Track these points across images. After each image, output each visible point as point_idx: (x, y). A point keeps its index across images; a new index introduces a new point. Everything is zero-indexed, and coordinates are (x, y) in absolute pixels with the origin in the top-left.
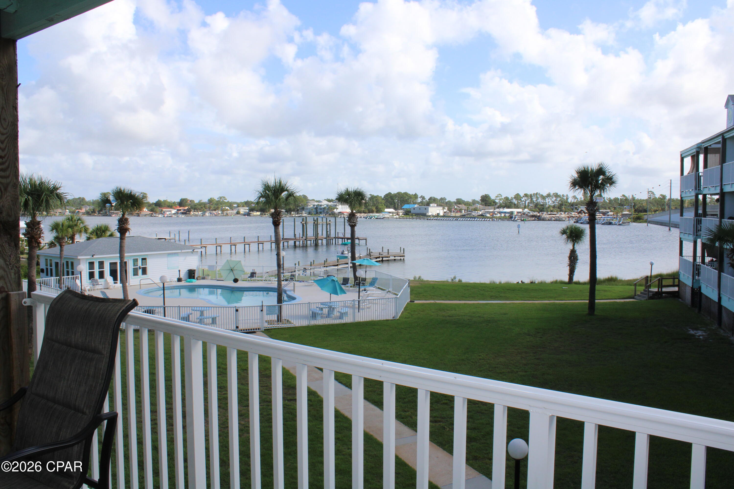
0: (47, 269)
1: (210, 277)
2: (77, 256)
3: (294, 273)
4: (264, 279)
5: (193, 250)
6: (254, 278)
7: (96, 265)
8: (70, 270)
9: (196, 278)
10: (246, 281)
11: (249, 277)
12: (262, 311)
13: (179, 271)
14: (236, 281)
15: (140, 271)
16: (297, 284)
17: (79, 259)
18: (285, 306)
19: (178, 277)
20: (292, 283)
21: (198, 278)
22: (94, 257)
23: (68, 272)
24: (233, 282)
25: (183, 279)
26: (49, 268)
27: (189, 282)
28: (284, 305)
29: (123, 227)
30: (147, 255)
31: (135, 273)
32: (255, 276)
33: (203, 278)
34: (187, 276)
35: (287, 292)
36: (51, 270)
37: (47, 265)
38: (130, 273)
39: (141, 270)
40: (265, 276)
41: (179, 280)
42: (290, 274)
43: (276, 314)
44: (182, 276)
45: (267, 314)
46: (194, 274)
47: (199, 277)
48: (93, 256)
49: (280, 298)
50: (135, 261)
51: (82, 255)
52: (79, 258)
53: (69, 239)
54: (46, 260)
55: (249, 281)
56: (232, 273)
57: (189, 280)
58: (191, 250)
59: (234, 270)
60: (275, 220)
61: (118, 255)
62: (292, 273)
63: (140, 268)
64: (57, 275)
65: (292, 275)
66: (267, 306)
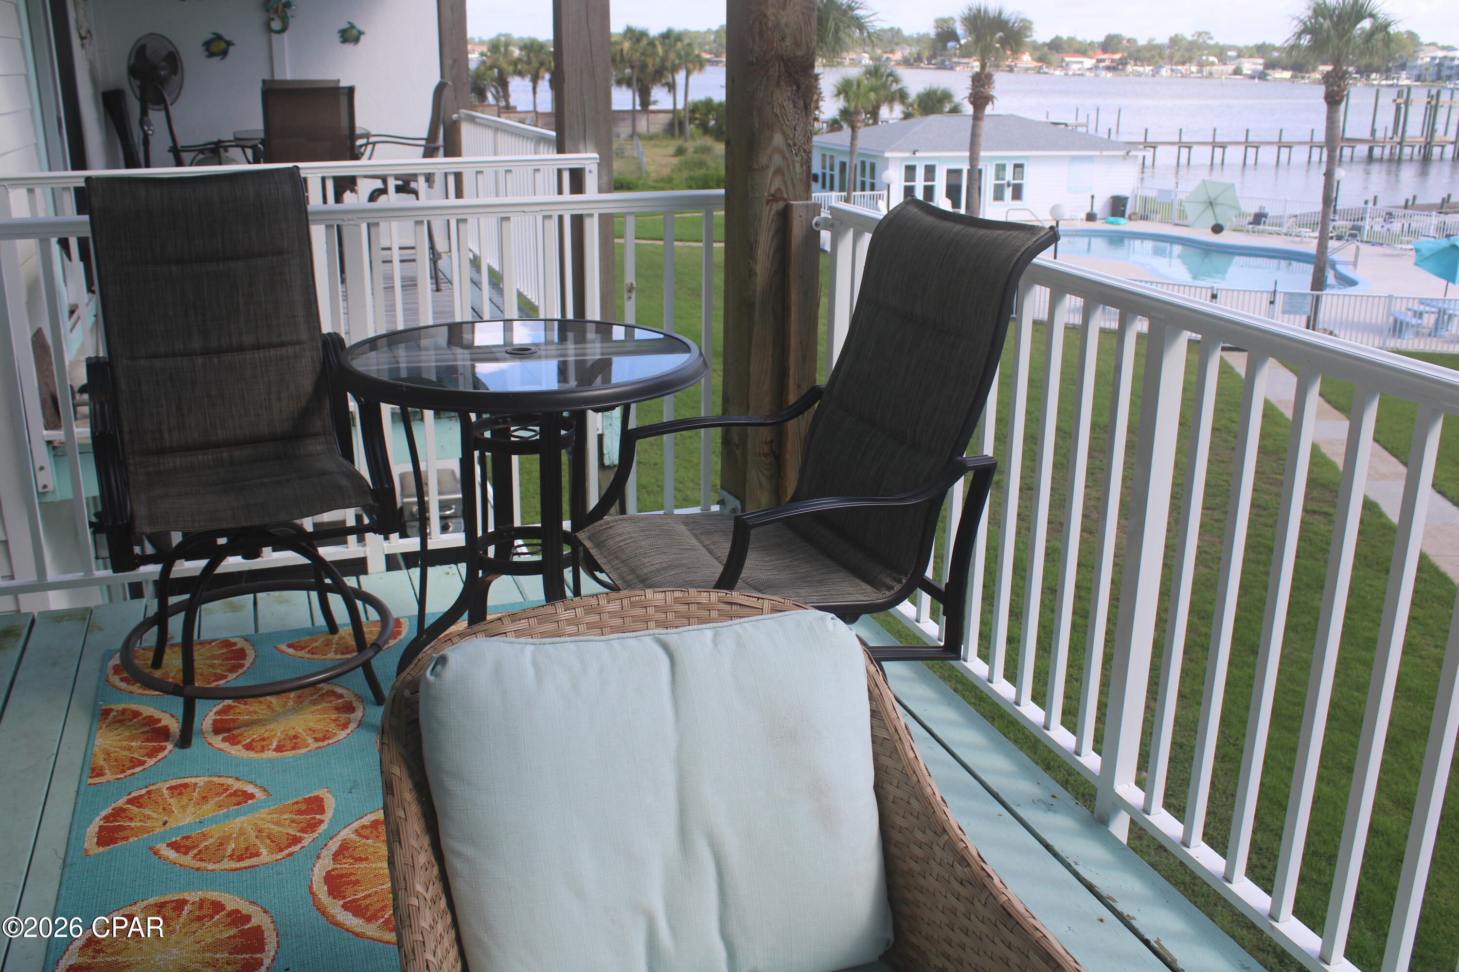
0: (824, 175)
1: (1159, 217)
2: (883, 152)
3: (1360, 223)
4: (1284, 230)
5: (1127, 154)
6: (1261, 227)
7: (920, 173)
8: (868, 180)
9: (1127, 216)
10: (1241, 231)
11: (1250, 223)
12: (1272, 303)
13: (1093, 197)
14: (1217, 229)
15: (1008, 192)
16: (1364, 248)
17: (887, 159)
18: (1329, 297)
19: (1089, 210)
20: (1352, 247)
21: (1133, 217)
22: (917, 154)
23: (863, 184)
24: (1210, 231)
25: (1098, 217)
26: (828, 172)
27: (1112, 223)
28: (1327, 295)
29: (982, 92)
30: (1026, 157)
31: (998, 195)
32: (1264, 223)
33: (1144, 218)
34: (1108, 210)
35: (1339, 267)
36: (832, 177)
37: (824, 167)
38: (987, 193)
39: (1011, 189)
40: (1289, 224)
41: (1091, 217)
42: (1349, 224)
43: (1304, 313)
44: (1096, 210)
45: (1284, 312)
46: (1125, 206)
47: (1135, 214)
48: (914, 153)
49: (1319, 278)
50: (1000, 168)
51: (893, 150)
52: (887, 155)
53: (868, 116)
54: (824, 156)
55: (1248, 231)
56: (1210, 210)
57: (1112, 219)
58: (1123, 153)
59: (1216, 204)
60: (1333, 91)
61: (967, 154)
62: (1356, 223)
63: (1009, 185)
64: (842, 189)
65: (1354, 228)
66: (1285, 293)
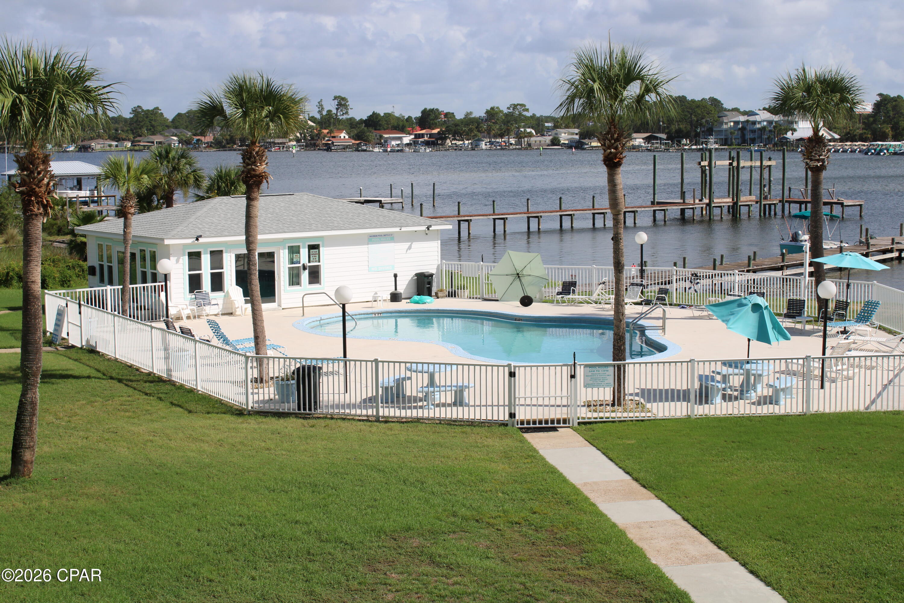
0: (101, 266)
1: (467, 292)
2: (163, 240)
3: (668, 286)
4: (594, 297)
5: (428, 228)
6: (571, 296)
7: (206, 260)
8: (149, 271)
9: (433, 294)
10: (552, 302)
11: (559, 293)
12: (573, 377)
13: (395, 276)
14: (526, 301)
15: (305, 276)
16: (671, 312)
17: (168, 246)
18: (631, 366)
19: (392, 289)
20: (658, 312)
21: (440, 294)
22: (201, 240)
23: (144, 274)
24: (518, 303)
25: (403, 297)
26: (106, 264)
27: (417, 303)
28: (628, 364)
29: (254, 170)
30: (322, 237)
31: (295, 280)
32: (574, 292)
33: (452, 294)
34: (413, 289)
35: (647, 333)
36: (110, 268)
37: (101, 258)
38: (282, 278)
39: (307, 272)
40: (597, 292)
41: (395, 297)
42: (657, 288)
43: (608, 385)
44: (401, 289)
45: (586, 386)
46: (430, 283)
47: (441, 291)
48: (197, 239)
49: (620, 347)
50: (294, 250)
51: (173, 238)
52: (167, 242)
53: (161, 201)
54: (100, 246)
55: (558, 302)
56: (517, 281)
57: (416, 298)
58: (424, 228)
59: (524, 276)
60: (611, 152)
62: (663, 286)
63: (304, 268)
64: (122, 282)
65: (661, 291)
66: (586, 366)
